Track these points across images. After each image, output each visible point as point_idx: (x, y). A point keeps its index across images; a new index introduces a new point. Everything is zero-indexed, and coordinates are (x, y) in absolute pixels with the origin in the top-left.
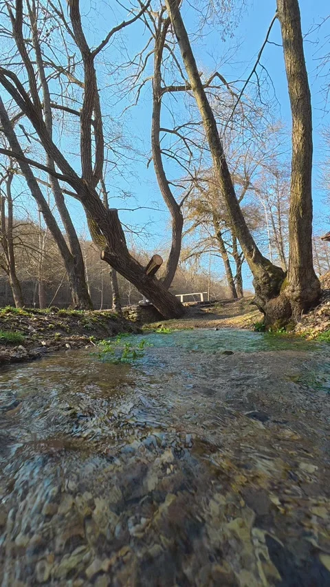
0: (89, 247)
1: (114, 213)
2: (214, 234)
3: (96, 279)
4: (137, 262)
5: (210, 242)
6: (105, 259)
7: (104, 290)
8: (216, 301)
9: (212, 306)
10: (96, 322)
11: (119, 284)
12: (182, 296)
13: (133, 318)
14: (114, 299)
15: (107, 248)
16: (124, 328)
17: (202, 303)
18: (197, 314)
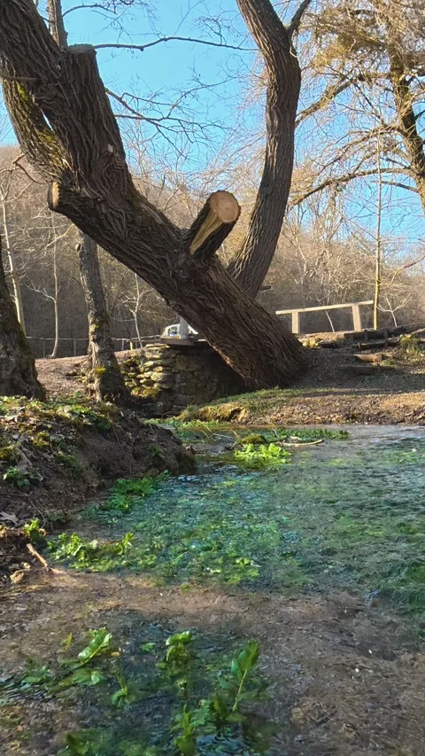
0: (13, 167)
1: (84, 60)
2: (393, 117)
3: (35, 264)
4: (161, 215)
5: (378, 143)
6: (61, 208)
7: (62, 295)
8: (404, 331)
9: (393, 345)
10: (44, 449)
11: (103, 276)
12: (295, 314)
13: (150, 383)
14: (92, 328)
15: (66, 174)
16: (136, 456)
17: (357, 337)
18: (345, 370)
